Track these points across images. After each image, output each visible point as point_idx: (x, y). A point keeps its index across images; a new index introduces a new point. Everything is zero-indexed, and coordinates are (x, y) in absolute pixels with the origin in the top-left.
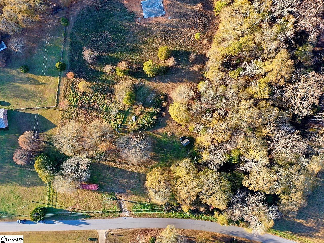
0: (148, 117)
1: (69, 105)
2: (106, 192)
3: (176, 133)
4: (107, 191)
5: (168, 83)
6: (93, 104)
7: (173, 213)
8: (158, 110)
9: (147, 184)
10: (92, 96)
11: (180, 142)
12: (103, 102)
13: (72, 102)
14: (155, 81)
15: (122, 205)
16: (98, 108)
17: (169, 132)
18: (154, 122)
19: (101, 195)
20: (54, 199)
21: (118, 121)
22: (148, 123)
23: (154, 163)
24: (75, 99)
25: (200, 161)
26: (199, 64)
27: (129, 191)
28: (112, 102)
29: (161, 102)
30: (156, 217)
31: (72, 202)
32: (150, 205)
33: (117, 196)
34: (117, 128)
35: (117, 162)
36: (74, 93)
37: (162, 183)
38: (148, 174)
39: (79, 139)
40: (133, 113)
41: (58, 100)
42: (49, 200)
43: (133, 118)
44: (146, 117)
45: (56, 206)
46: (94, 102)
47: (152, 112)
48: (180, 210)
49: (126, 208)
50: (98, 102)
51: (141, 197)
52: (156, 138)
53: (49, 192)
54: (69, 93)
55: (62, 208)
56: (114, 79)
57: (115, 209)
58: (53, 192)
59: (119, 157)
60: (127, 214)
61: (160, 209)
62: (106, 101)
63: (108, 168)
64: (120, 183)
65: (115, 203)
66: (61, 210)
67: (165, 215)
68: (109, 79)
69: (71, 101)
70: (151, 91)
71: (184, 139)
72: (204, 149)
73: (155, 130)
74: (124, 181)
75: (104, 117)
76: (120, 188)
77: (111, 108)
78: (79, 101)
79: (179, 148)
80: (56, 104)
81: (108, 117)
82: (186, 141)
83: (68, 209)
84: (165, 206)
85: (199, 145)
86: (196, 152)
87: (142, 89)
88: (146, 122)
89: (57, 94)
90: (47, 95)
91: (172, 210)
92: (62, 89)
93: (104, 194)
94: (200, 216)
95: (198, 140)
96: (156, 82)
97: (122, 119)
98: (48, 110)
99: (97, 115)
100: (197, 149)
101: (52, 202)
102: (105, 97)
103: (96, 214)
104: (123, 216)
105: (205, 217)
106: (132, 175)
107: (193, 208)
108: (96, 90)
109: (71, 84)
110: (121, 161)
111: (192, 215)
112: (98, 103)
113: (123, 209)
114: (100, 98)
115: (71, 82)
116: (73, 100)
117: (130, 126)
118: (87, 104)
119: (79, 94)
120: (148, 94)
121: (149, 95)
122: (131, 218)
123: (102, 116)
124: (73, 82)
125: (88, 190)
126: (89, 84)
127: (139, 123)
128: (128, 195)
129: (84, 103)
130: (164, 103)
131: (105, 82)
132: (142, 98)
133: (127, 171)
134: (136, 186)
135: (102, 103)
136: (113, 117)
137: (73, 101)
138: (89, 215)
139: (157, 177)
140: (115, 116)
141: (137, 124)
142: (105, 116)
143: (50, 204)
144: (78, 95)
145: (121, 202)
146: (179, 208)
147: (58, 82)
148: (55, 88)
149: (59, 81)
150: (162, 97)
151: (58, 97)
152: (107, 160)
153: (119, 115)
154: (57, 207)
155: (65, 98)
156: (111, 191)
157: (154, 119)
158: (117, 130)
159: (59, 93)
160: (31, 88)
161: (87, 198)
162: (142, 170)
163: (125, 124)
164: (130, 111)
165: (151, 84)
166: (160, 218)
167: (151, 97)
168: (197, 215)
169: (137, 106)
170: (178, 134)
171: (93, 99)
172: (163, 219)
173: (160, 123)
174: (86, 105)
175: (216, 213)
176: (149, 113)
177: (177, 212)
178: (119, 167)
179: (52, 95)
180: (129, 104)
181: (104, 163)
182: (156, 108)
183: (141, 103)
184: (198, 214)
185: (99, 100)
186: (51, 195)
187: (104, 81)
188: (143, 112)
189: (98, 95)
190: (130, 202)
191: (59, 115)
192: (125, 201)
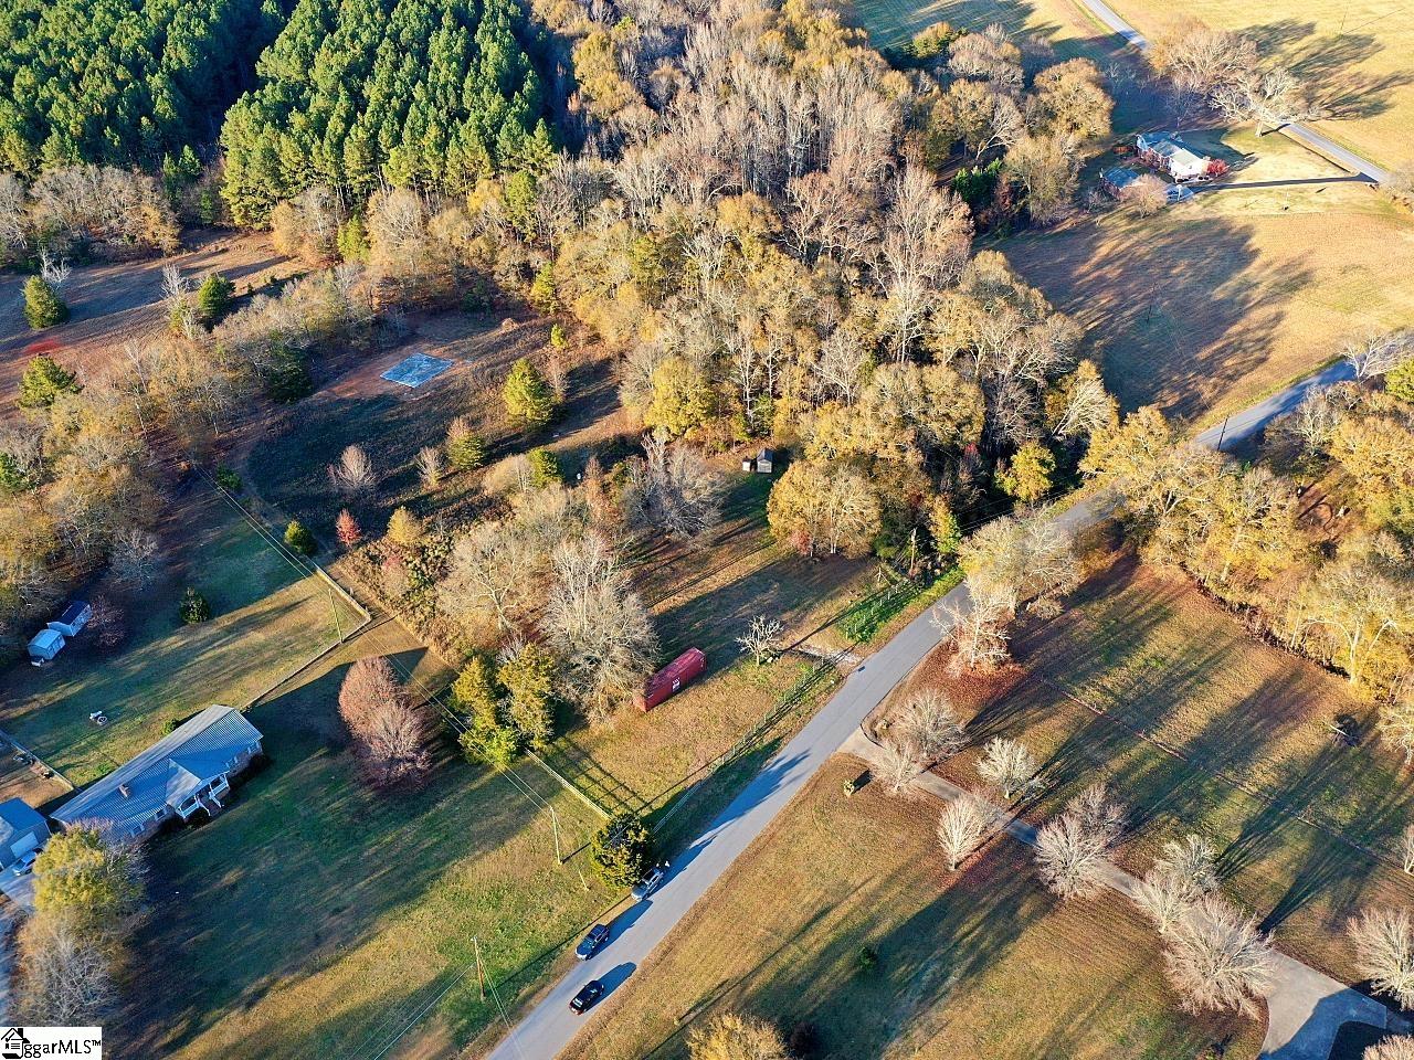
2: (737, 659)
15: (811, 653)
19: (732, 675)
31: (681, 756)
32: (870, 600)
33: (774, 645)
35: (675, 591)
42: (610, 812)
45: (647, 805)
49: (829, 650)
53: (585, 790)
55: (674, 795)
57: (807, 672)
58: (595, 782)
59: (664, 580)
60: (851, 659)
65: (788, 660)
67: (932, 594)
78: (424, 568)
80: (366, 615)
83: (693, 781)
90: (319, 619)
98: (357, 641)
103: (782, 723)
104: (850, 669)
106: (744, 587)
113: (826, 656)
115: (361, 555)
122: (874, 657)
124: (367, 554)
131: (450, 504)
134: (787, 594)
138: (766, 741)
145: (800, 649)
147: (329, 579)
149: (326, 577)
151: (356, 601)
154: (657, 805)
160: (257, 637)
161: (706, 712)
162: (750, 563)
178: (692, 596)
186: (599, 794)
187: (447, 503)
191: (400, 627)
192: (805, 639)
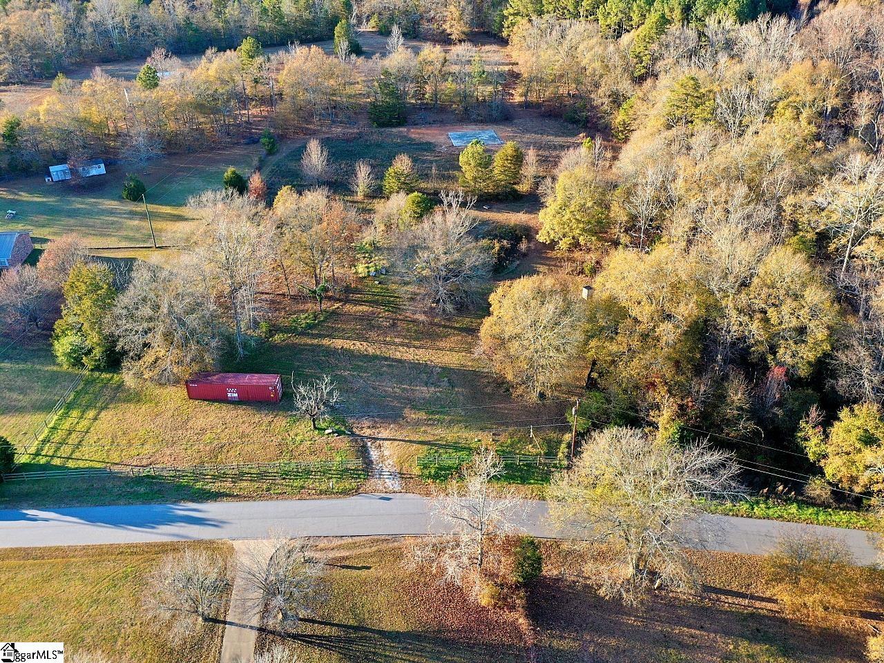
8: (504, 244)
15: (372, 453)
20: (73, 440)
33: (355, 426)
42: (46, 441)
45: (67, 459)
58: (80, 417)
63: (329, 352)
64: (371, 390)
76: (367, 402)
101: (59, 448)
103: (245, 484)
104: (374, 490)
110: (382, 338)
113: (378, 464)
143: (43, 453)
145: (369, 444)
173: (513, 268)
178: (372, 349)
186: (66, 426)
190: (410, 441)
192: (386, 439)
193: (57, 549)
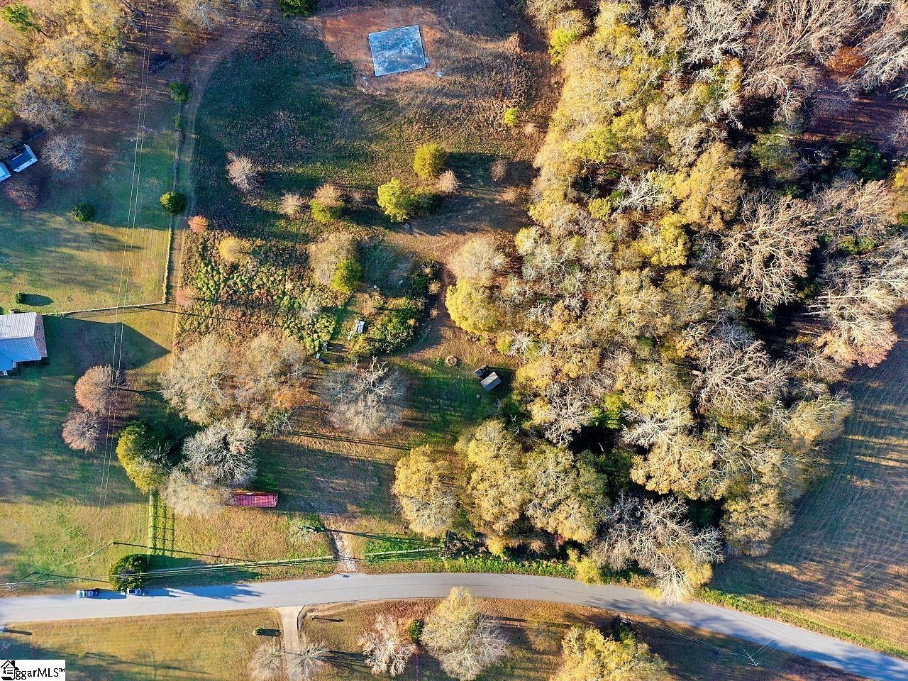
0: (395, 321)
1: (198, 299)
2: (297, 513)
3: (467, 360)
4: (299, 511)
5: (442, 234)
6: (258, 294)
7: (467, 557)
8: (419, 304)
9: (398, 488)
10: (253, 274)
11: (478, 382)
12: (281, 287)
13: (204, 289)
14: (411, 232)
15: (337, 543)
16: (269, 303)
17: (449, 357)
18: (411, 333)
19: (284, 520)
20: (169, 535)
21: (320, 334)
22: (395, 336)
23: (414, 435)
24: (211, 283)
25: (526, 425)
26: (517, 186)
27: (354, 507)
28: (305, 286)
29: (426, 282)
30: (424, 572)
31: (213, 541)
32: (408, 541)
33: (325, 522)
34: (318, 351)
35: (322, 437)
36: (210, 267)
37: (434, 482)
38: (399, 464)
39: (226, 381)
40: (357, 313)
41: (169, 287)
42: (155, 538)
43: (358, 325)
44: (390, 321)
45: (172, 551)
46: (260, 288)
47: (405, 307)
48: (483, 552)
49: (348, 550)
50: (269, 288)
51: (383, 523)
52: (417, 372)
53: (156, 517)
54: (197, 268)
55: (189, 556)
56: (308, 230)
57: (319, 554)
58: (165, 517)
59: (326, 423)
60: (350, 566)
61: (433, 549)
62: (289, 286)
63: (299, 451)
64: (331, 490)
65: (320, 538)
66: (186, 562)
67: (446, 566)
68: (293, 229)
69: (201, 289)
70: (400, 256)
71: (485, 373)
72: (536, 395)
73: (413, 352)
74: (340, 483)
75: (285, 326)
76: (330, 502)
77: (301, 303)
78: (222, 286)
79: (474, 397)
80: (164, 296)
81: (296, 325)
82: (493, 377)
83: (203, 558)
84: (445, 542)
85: (524, 387)
86: (517, 403)
87: (378, 251)
88: (391, 333)
89: (167, 271)
90: (142, 276)
91: (463, 550)
92: (179, 259)
93: (291, 517)
94: (535, 565)
95: (521, 374)
96: (411, 234)
97: (331, 329)
98: (146, 313)
99: (267, 321)
100: (519, 398)
101: (164, 543)
102: (285, 275)
103: (274, 569)
104: (341, 572)
105: (547, 566)
106: (359, 469)
107: (514, 543)
108: (263, 257)
109: (200, 247)
110: (333, 434)
111: (514, 563)
112: (268, 291)
113: (341, 552)
114: (275, 279)
115: (201, 240)
116: (208, 284)
117: (352, 344)
118: (243, 294)
119: (222, 271)
120: (394, 265)
121: (395, 267)
122: (362, 575)
123: (281, 324)
124: (205, 241)
125: (253, 509)
126: (246, 244)
127: (373, 337)
128: (353, 517)
129: (235, 292)
130: (433, 285)
131: (284, 239)
132: (378, 275)
133: (347, 458)
134: (372, 496)
135: (280, 291)
136: (308, 325)
137: (208, 288)
138: (255, 571)
139: (420, 468)
140: (313, 321)
141: (369, 340)
142: (288, 322)
143: (158, 547)
144: (219, 273)
145: (335, 536)
146: (481, 546)
147: (169, 243)
148: (162, 256)
149: (170, 238)
150: (427, 271)
151: (168, 278)
152: (296, 433)
153: (322, 318)
154: (176, 555)
155: (187, 280)
156: (309, 511)
157: (409, 327)
158: (318, 356)
159: (171, 269)
160: (102, 259)
161: (249, 530)
162: (383, 454)
163: (339, 339)
164: (349, 308)
165: (399, 239)
166: (433, 572)
167: (400, 273)
168: (527, 563)
169: (367, 296)
170: (472, 360)
171: (257, 281)
172: (442, 574)
173: (425, 335)
174: (240, 298)
175: (573, 554)
176: (398, 311)
177: (476, 557)
178: (327, 448)
179: (154, 275)
180: (346, 290)
181: (289, 439)
182: (415, 299)
183: (375, 287)
184: (528, 559)
185: (272, 282)
186: (160, 525)
187: (285, 236)
188: (381, 309)
189: (269, 270)
190: (358, 534)
191: (173, 323)
192: (345, 533)
193: (195, 614)
